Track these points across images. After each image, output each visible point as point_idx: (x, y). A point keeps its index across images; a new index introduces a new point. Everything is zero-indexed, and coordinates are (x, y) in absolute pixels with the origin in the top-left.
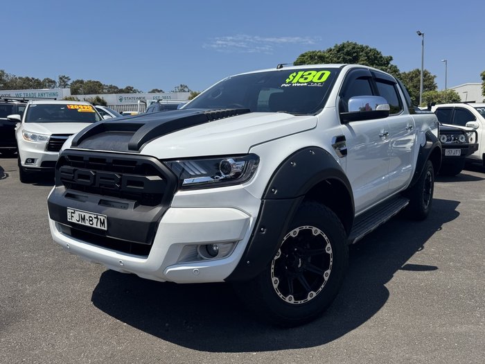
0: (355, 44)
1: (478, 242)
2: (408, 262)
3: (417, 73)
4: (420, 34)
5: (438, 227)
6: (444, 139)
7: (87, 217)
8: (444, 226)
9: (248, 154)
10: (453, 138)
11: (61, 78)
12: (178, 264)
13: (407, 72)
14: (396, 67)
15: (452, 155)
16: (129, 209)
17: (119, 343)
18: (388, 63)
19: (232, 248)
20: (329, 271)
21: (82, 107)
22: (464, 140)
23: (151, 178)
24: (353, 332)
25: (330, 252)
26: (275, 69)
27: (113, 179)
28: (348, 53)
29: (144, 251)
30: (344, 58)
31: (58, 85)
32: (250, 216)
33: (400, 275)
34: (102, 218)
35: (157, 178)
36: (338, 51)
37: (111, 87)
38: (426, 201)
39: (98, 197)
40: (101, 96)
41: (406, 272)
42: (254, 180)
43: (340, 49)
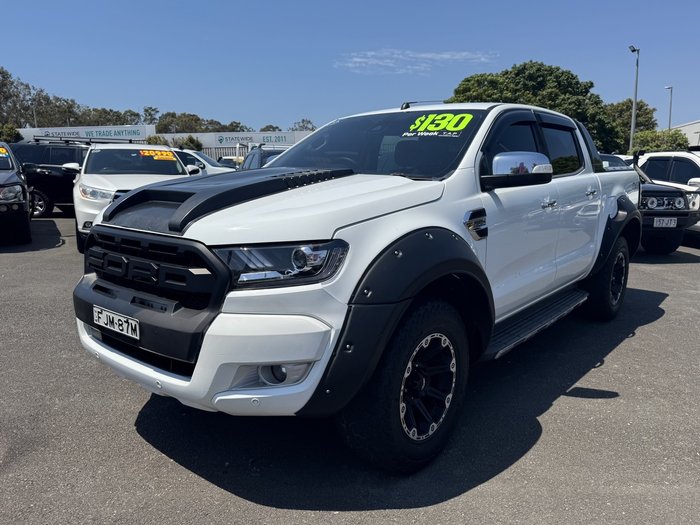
0: (542, 65)
1: (684, 356)
2: (578, 385)
3: (628, 105)
4: (634, 51)
5: (628, 331)
6: (652, 203)
7: (116, 321)
8: (639, 331)
9: (332, 240)
10: (666, 202)
11: (146, 111)
12: (230, 390)
13: (615, 104)
14: (598, 97)
15: (664, 225)
16: (166, 313)
17: (158, 488)
18: (587, 92)
19: (306, 371)
21: (159, 154)
22: (682, 205)
23: (196, 271)
24: (479, 488)
25: (454, 370)
26: (399, 110)
27: (149, 270)
28: (531, 77)
29: (186, 371)
30: (525, 85)
31: (142, 119)
32: (331, 327)
33: (563, 404)
34: (134, 323)
35: (204, 271)
36: (517, 75)
37: (212, 122)
38: (615, 294)
39: (132, 293)
40: (195, 136)
41: (571, 398)
42: (339, 277)
43: (520, 71)
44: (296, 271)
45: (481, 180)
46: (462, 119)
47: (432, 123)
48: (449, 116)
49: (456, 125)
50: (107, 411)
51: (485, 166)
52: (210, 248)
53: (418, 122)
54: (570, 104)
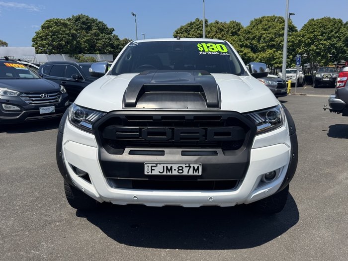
0: (88, 17)
4: (134, 15)
7: (175, 168)
14: (117, 36)
18: (112, 33)
28: (83, 23)
30: (81, 27)
34: (197, 166)
36: (76, 21)
43: (78, 19)
46: (221, 46)
47: (208, 47)
54: (106, 39)
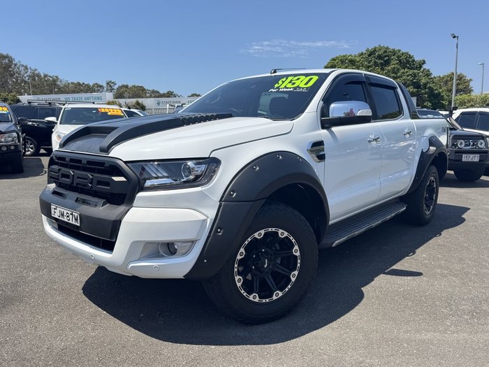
0: (387, 48)
1: (474, 250)
2: (394, 267)
3: (451, 77)
4: (454, 37)
5: (437, 232)
6: (461, 144)
7: (65, 214)
8: (444, 233)
9: (209, 158)
10: (472, 144)
11: (108, 83)
12: (140, 260)
13: (441, 76)
14: (428, 71)
15: (470, 160)
16: (97, 208)
17: (93, 330)
18: (421, 67)
19: (190, 248)
20: (296, 273)
21: (112, 110)
22: (483, 146)
23: (116, 179)
24: (315, 332)
25: (298, 254)
26: (269, 75)
27: (87, 179)
28: (380, 57)
29: (109, 246)
30: (375, 62)
31: (105, 89)
32: (208, 217)
33: (382, 280)
34: (76, 215)
35: (122, 179)
36: (370, 55)
37: (153, 92)
38: (428, 207)
39: (75, 195)
40: (140, 100)
41: (388, 276)
42: (214, 182)
43: (372, 53)
44: (185, 179)
45: (322, 121)
46: (311, 79)
47: (290, 82)
48: (302, 78)
49: (306, 84)
50: (64, 281)
51: (324, 112)
52: (126, 163)
53: (280, 82)
54: (408, 76)
